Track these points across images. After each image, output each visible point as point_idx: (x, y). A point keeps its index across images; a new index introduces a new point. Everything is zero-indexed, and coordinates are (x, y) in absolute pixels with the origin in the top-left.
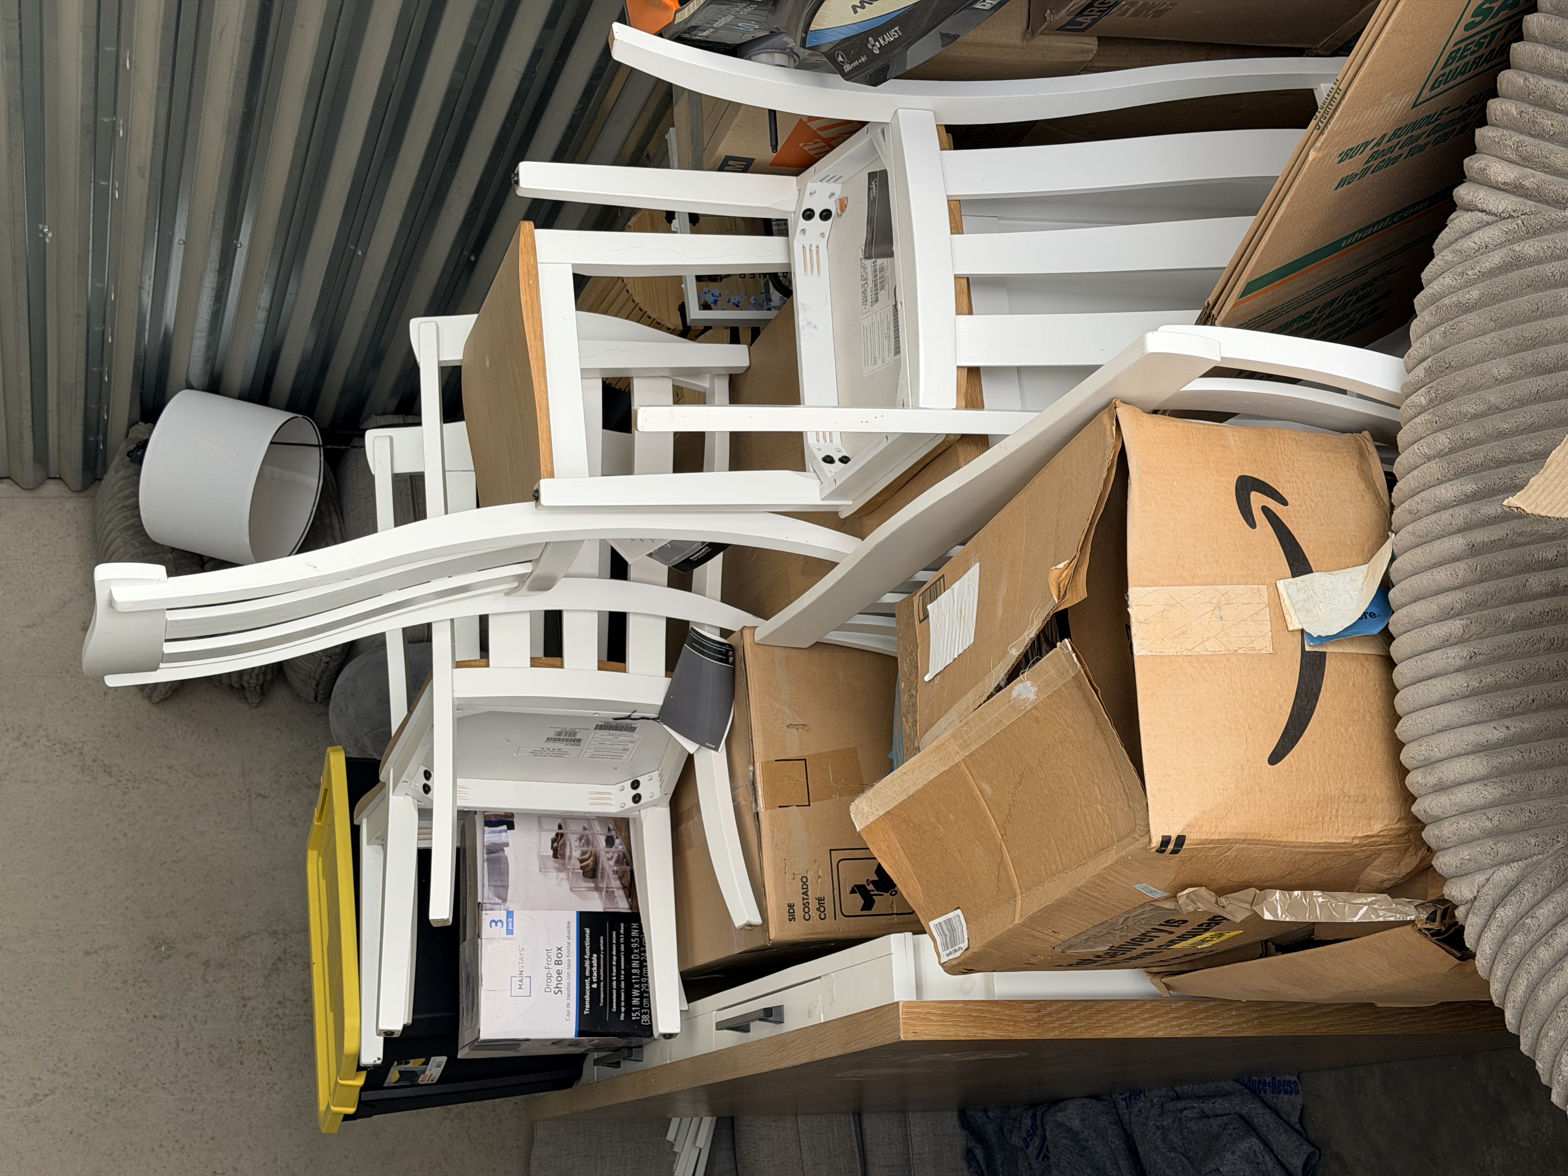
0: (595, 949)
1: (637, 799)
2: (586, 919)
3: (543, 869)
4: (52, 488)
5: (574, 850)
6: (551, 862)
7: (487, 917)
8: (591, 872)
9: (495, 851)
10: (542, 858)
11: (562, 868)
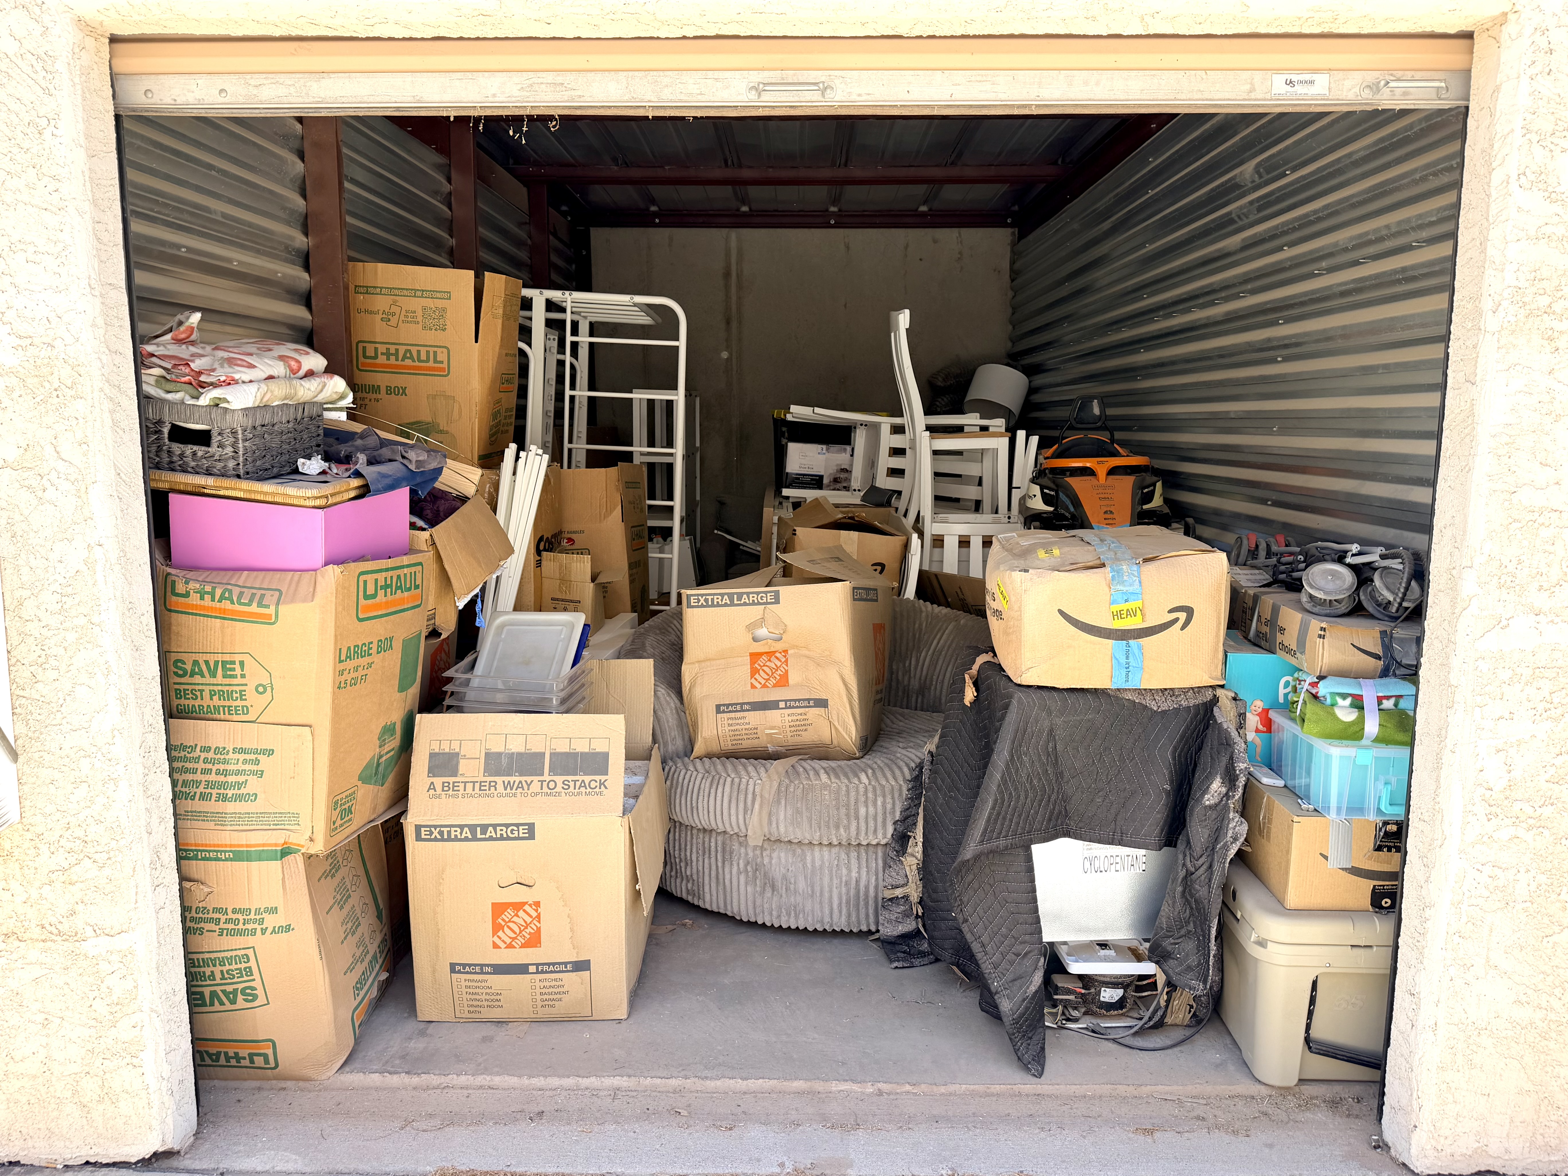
0: (812, 480)
1: (855, 490)
2: (821, 477)
3: (837, 465)
4: (1010, 344)
5: (843, 475)
6: (839, 468)
7: (824, 447)
8: (836, 480)
9: (845, 450)
10: (841, 465)
11: (837, 471)
